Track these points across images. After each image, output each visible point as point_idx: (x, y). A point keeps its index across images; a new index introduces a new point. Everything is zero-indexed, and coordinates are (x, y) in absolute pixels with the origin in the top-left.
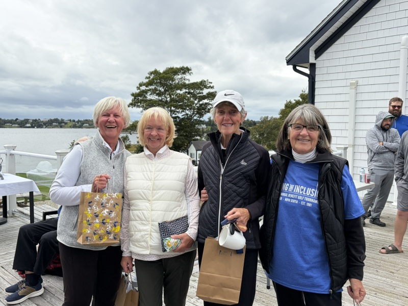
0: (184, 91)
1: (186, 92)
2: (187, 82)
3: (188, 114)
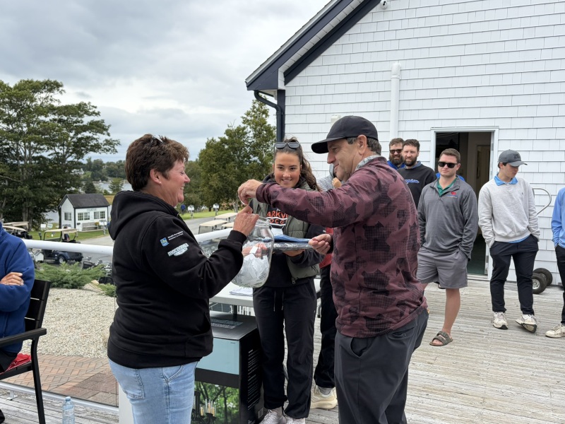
0: (51, 117)
1: (55, 120)
2: (56, 104)
3: (58, 153)
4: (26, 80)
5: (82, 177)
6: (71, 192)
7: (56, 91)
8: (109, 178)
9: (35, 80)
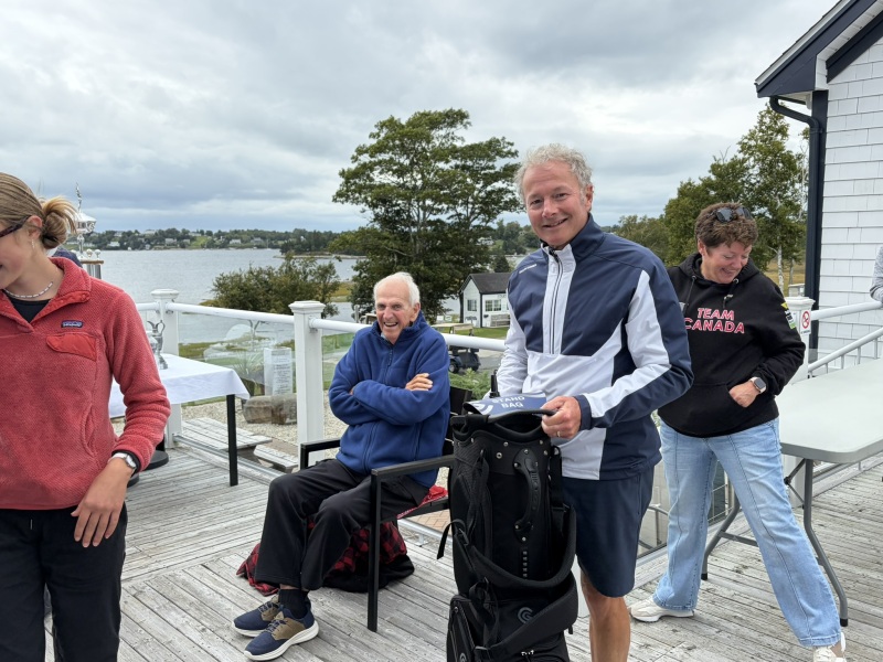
2: (459, 144)
3: (460, 214)
4: (422, 111)
5: (491, 249)
6: (476, 271)
7: (459, 126)
8: (528, 249)
9: (433, 111)
